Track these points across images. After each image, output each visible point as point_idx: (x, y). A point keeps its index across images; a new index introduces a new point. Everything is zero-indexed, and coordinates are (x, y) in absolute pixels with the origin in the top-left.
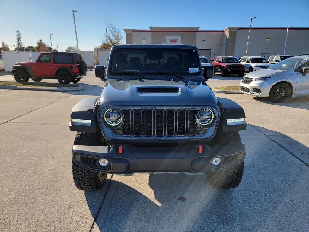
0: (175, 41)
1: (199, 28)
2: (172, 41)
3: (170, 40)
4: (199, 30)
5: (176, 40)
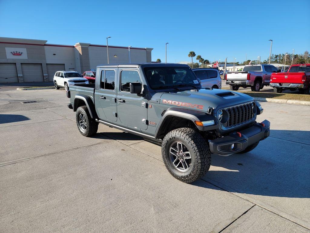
0: (20, 54)
1: (46, 41)
2: (14, 54)
3: (11, 53)
4: (47, 43)
5: (19, 52)
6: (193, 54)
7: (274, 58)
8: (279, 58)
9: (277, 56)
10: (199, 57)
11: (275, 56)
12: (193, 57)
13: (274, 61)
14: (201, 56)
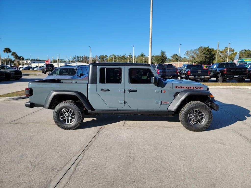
6: (8, 50)
7: (77, 58)
8: (80, 59)
9: (78, 57)
10: (14, 54)
11: (77, 57)
12: (8, 53)
13: (77, 60)
14: (16, 53)
